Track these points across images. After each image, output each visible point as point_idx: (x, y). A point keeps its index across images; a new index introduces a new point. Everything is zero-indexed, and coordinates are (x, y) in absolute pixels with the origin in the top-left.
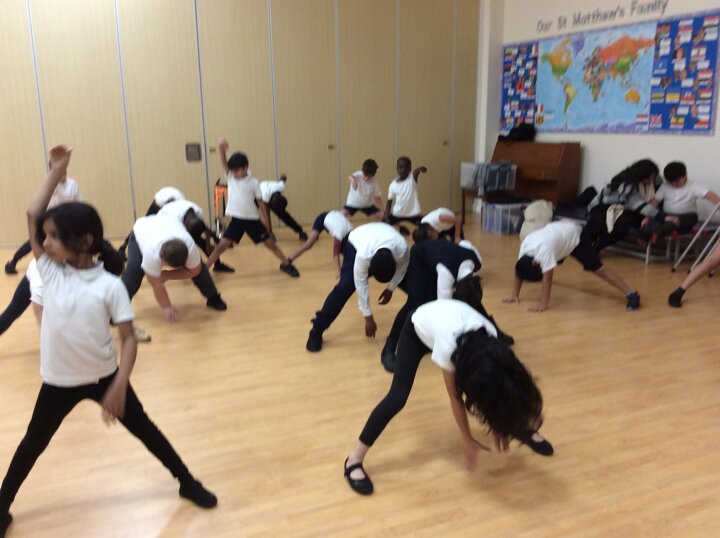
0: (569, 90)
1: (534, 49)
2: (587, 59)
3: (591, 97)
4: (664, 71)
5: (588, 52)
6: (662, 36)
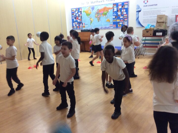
0: (91, 19)
2: (96, 12)
6: (114, 7)
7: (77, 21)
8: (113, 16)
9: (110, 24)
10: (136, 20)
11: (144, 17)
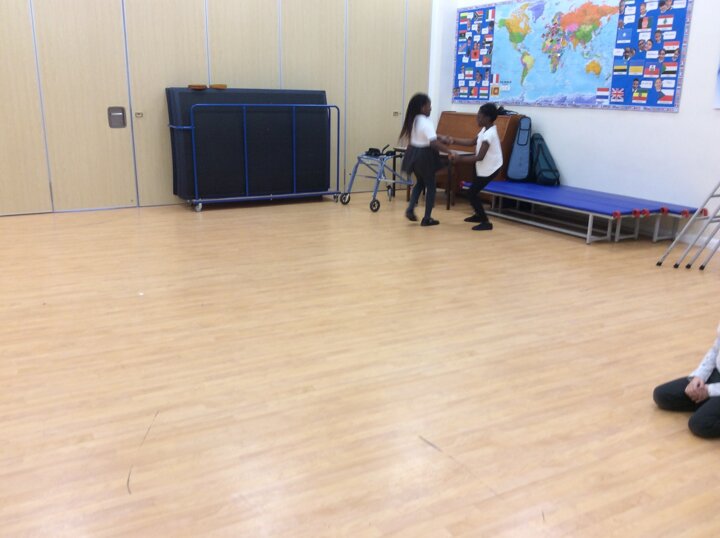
0: (524, 60)
1: (490, 11)
2: (547, 26)
3: (550, 67)
4: (628, 41)
5: (547, 19)
8: (618, 46)
9: (601, 87)
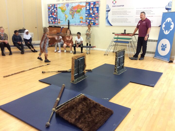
0: (66, 16)
1: (56, 5)
2: (70, 9)
3: (72, 18)
4: (88, 13)
5: (70, 7)
6: (87, 5)
7: (53, 16)
8: (86, 14)
9: (83, 22)
10: (106, 19)
11: (112, 17)
